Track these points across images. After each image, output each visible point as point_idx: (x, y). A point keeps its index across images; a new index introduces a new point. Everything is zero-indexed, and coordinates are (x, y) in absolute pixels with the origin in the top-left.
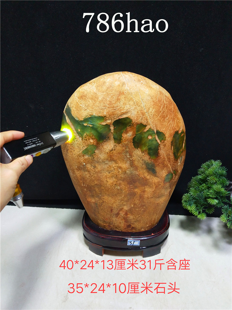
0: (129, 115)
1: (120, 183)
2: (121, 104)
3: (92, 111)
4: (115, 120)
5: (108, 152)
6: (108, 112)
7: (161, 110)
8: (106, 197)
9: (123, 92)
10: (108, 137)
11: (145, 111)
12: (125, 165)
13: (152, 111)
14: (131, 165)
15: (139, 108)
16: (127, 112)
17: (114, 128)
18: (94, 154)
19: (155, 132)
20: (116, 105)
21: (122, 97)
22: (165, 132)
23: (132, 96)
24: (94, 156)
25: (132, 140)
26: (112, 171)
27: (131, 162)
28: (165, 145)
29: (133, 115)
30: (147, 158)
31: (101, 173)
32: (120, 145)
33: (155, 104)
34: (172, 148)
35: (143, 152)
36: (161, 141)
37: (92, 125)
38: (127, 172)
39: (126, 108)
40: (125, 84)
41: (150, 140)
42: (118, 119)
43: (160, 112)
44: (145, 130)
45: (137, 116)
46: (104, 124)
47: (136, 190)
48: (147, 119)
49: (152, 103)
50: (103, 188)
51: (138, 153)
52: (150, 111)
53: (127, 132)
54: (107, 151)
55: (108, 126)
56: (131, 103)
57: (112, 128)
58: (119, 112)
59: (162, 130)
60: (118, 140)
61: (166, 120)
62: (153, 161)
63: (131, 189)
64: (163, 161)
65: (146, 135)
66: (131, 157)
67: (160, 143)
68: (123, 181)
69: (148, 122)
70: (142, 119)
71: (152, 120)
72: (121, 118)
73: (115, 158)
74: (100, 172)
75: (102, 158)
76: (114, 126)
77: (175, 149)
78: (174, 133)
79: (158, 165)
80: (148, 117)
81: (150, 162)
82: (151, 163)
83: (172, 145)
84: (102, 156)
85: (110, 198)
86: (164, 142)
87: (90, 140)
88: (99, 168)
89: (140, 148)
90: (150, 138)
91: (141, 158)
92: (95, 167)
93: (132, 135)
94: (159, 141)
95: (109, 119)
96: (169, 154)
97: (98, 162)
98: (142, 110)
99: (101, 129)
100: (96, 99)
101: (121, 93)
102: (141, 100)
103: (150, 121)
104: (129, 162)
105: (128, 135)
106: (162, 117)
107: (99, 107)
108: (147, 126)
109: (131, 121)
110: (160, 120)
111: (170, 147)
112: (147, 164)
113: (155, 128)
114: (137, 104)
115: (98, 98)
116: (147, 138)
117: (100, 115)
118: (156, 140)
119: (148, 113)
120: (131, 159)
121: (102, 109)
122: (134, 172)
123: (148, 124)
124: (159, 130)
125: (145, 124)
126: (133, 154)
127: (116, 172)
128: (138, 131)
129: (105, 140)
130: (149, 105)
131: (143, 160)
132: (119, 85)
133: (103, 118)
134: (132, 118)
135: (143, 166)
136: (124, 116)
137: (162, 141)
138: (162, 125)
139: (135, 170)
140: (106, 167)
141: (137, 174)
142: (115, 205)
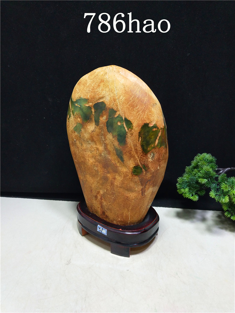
0: (104, 99)
1: (97, 165)
2: (99, 90)
3: (81, 94)
4: (95, 103)
5: (91, 133)
6: (90, 96)
7: (131, 99)
8: (88, 176)
9: (103, 80)
10: (91, 119)
11: (117, 98)
12: (101, 148)
13: (122, 98)
14: (105, 148)
15: (112, 95)
16: (103, 97)
17: (94, 110)
18: (81, 132)
19: (124, 119)
20: (97, 90)
21: (102, 85)
22: (133, 121)
23: (109, 84)
24: (81, 134)
25: (106, 124)
26: (92, 151)
27: (105, 145)
28: (132, 134)
29: (107, 100)
30: (116, 143)
31: (86, 152)
32: (98, 127)
33: (126, 92)
34: (140, 139)
35: (113, 137)
36: (128, 129)
37: (80, 105)
38: (102, 154)
39: (103, 94)
40: (107, 74)
41: (119, 126)
42: (97, 102)
43: (130, 100)
44: (116, 116)
45: (110, 102)
46: (87, 105)
47: (109, 175)
48: (117, 106)
49: (124, 92)
50: (86, 166)
51: (110, 136)
52: (120, 98)
53: (102, 117)
54: (90, 131)
55: (90, 108)
56: (107, 89)
57: (93, 110)
58: (97, 97)
59: (130, 118)
60: (97, 123)
61: (135, 110)
62: (121, 148)
63: (105, 172)
64: (130, 150)
65: (116, 121)
66: (105, 141)
67: (127, 131)
68: (99, 162)
69: (118, 108)
70: (113, 105)
71: (122, 107)
72: (99, 102)
73: (95, 139)
74: (85, 150)
75: (87, 137)
76: (95, 109)
77: (143, 141)
78: (143, 125)
79: (125, 153)
80: (118, 103)
81: (119, 148)
82: (120, 150)
83: (139, 136)
84: (86, 136)
85: (91, 178)
86: (131, 131)
87: (78, 119)
88: (85, 146)
89: (112, 133)
90: (119, 124)
91: (112, 143)
92: (82, 145)
93: (106, 119)
94: (126, 129)
95: (91, 102)
96: (136, 145)
97: (84, 140)
98: (114, 97)
99: (85, 109)
100: (85, 85)
101: (102, 81)
102: (115, 88)
103: (119, 107)
104: (103, 145)
105: (103, 119)
106: (131, 106)
107: (85, 91)
108: (117, 112)
109: (105, 105)
110: (129, 109)
111: (138, 138)
112: (116, 150)
113: (123, 115)
114: (111, 91)
115: (86, 84)
116: (117, 123)
117: (85, 97)
118: (124, 128)
119: (119, 100)
120: (105, 142)
121: (87, 93)
122: (107, 155)
123: (118, 110)
124: (127, 118)
125: (115, 109)
126: (107, 137)
127: (95, 153)
128: (110, 116)
129: (88, 121)
130: (120, 93)
131: (113, 145)
132: (102, 75)
133: (87, 100)
134: (106, 103)
135: (114, 152)
136: (101, 101)
137: (130, 130)
138: (130, 113)
139: (108, 154)
140: (89, 146)
141: (110, 159)
142: (93, 186)
